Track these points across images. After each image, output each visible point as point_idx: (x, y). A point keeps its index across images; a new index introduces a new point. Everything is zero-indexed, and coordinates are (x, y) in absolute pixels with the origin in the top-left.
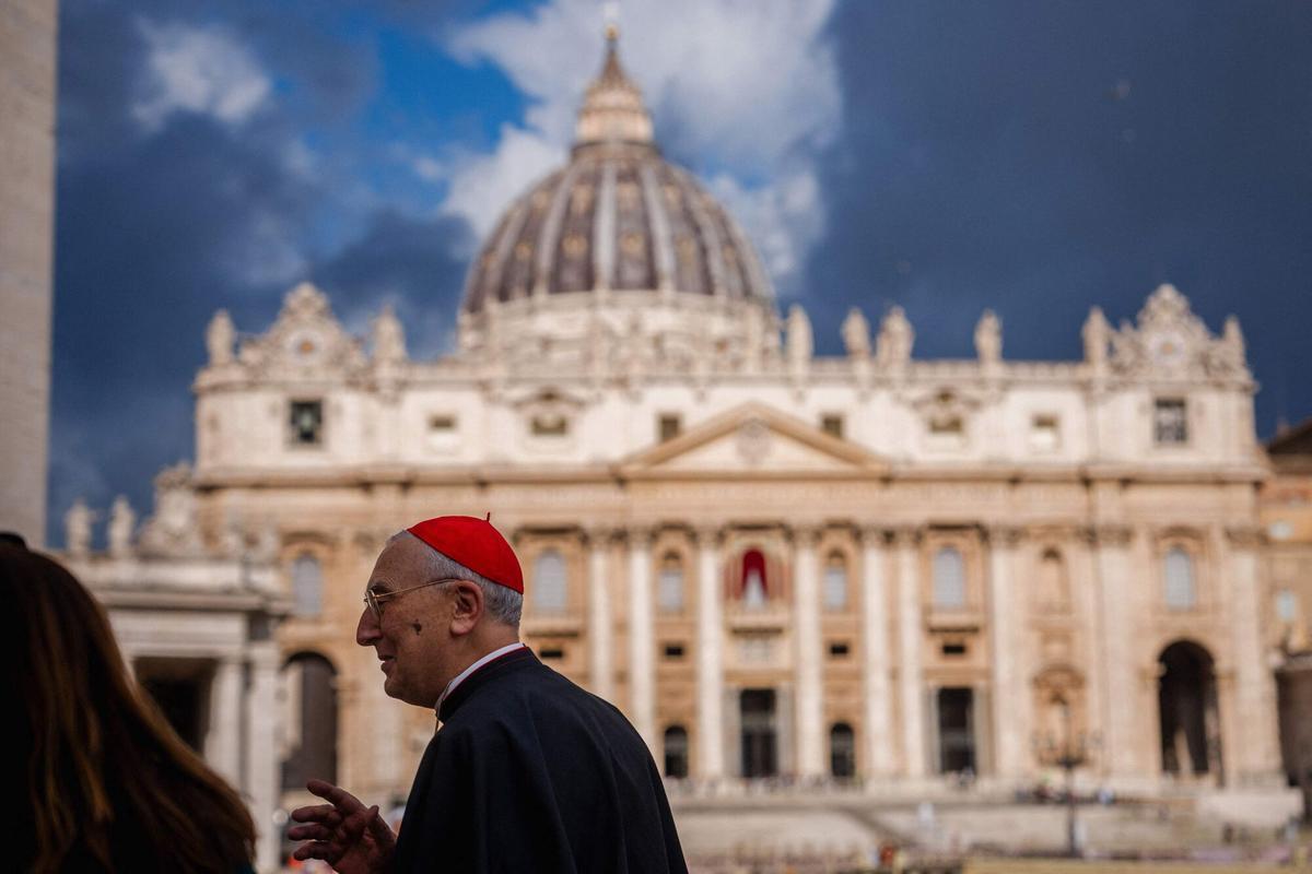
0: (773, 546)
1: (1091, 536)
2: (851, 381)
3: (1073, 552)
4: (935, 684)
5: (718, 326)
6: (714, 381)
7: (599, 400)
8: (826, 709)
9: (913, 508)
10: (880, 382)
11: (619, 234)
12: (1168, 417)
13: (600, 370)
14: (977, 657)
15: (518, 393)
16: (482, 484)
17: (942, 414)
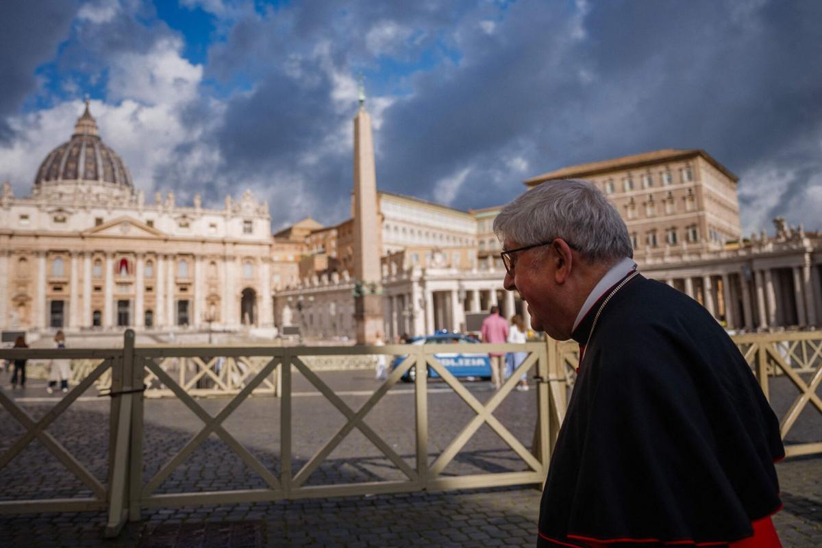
0: (130, 258)
1: (224, 258)
2: (156, 211)
3: (219, 262)
4: (177, 299)
5: (116, 192)
6: (114, 209)
7: (77, 212)
8: (144, 306)
9: (173, 248)
10: (165, 212)
11: (86, 163)
12: (247, 226)
13: (77, 203)
14: (190, 292)
15: (50, 209)
16: (37, 236)
17: (183, 222)
